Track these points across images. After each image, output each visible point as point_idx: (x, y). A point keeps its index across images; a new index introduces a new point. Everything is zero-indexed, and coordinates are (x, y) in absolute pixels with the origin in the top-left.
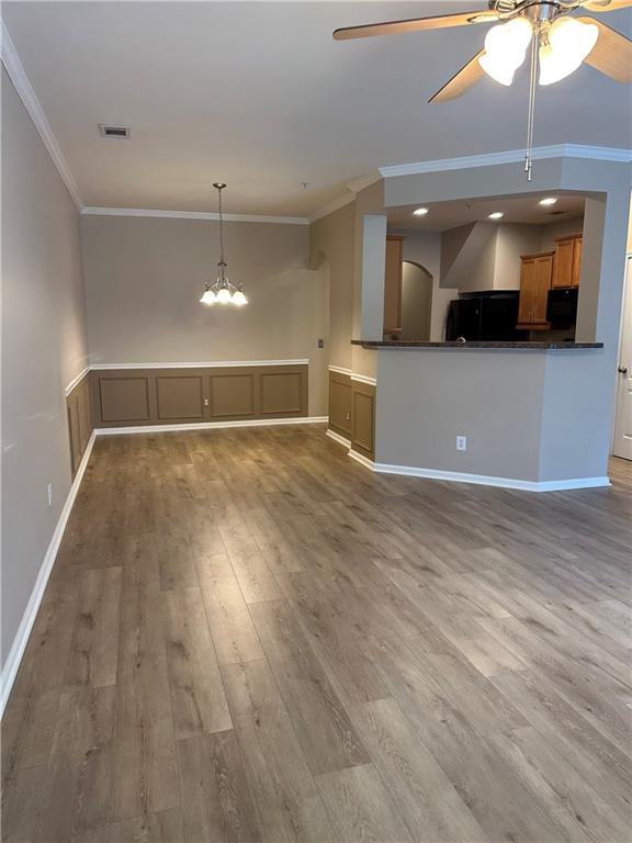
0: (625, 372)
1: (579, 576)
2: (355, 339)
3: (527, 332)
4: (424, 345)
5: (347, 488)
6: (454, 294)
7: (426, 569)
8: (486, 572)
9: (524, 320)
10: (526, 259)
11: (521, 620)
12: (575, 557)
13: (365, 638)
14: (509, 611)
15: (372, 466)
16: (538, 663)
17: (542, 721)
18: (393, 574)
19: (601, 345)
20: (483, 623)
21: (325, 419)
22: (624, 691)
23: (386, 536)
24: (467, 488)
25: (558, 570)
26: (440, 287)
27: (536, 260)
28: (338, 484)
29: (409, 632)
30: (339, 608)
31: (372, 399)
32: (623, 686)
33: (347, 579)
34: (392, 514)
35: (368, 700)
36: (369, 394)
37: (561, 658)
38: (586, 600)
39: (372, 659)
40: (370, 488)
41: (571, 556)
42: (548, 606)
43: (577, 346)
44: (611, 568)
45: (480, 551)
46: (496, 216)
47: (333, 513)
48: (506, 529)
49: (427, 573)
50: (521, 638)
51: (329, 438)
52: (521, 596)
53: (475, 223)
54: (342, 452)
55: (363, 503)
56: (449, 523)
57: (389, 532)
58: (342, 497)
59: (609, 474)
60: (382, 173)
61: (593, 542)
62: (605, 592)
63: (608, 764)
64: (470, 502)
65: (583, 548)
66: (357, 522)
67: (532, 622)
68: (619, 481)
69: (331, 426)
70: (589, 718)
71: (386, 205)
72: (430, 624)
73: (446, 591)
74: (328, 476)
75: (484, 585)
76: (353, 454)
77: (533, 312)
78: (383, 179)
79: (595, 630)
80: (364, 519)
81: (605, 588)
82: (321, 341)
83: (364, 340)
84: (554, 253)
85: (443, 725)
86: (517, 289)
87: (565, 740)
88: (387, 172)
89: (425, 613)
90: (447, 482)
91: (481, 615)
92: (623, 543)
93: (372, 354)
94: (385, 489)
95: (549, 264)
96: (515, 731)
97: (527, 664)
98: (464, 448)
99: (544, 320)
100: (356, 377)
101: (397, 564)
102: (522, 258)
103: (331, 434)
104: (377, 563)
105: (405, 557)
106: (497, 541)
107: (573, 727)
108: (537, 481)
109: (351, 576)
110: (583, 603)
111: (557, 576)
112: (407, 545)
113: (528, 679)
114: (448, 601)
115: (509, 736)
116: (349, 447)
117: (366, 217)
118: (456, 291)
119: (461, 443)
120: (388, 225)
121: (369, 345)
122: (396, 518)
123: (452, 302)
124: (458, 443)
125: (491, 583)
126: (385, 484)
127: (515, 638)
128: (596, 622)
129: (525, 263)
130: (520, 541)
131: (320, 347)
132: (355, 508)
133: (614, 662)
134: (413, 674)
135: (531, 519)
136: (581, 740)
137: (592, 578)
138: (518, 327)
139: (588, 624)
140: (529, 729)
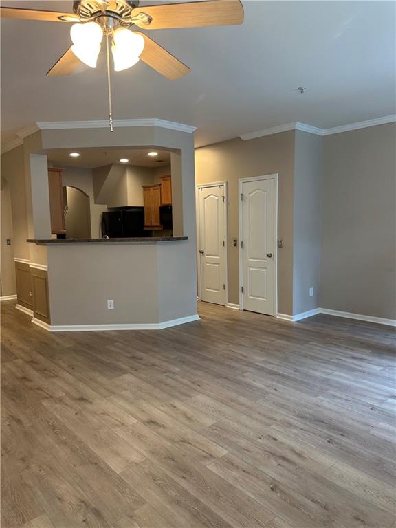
0: (203, 253)
1: (181, 383)
2: (30, 238)
3: (151, 231)
4: (88, 241)
5: (27, 348)
6: (104, 208)
7: (82, 399)
8: (124, 392)
9: (148, 224)
10: (145, 188)
11: (143, 422)
12: (179, 369)
13: (28, 467)
14: (137, 418)
15: (49, 328)
16: (153, 453)
17: (154, 497)
18: (56, 409)
19: (186, 238)
20: (119, 432)
21: (14, 297)
22: (205, 457)
23: (54, 380)
24: (115, 334)
25: (169, 381)
26: (95, 203)
27: (151, 189)
28: (21, 345)
29: (63, 453)
30: (9, 448)
31: (46, 280)
32: (204, 454)
33: (19, 422)
34: (60, 362)
35: (24, 522)
36: (43, 277)
37: (168, 444)
38: (184, 398)
39: (32, 484)
40: (47, 345)
41: (177, 369)
42: (161, 408)
43: (174, 239)
44: (199, 373)
45: (121, 378)
46: (124, 161)
47: (14, 369)
48: (138, 359)
49: (83, 402)
50: (143, 436)
51: (18, 310)
52: (145, 405)
53: (112, 164)
54: (27, 319)
55: (40, 358)
56: (101, 362)
57: (57, 376)
58: (22, 355)
59: (198, 312)
60: (39, 126)
61: (189, 357)
62: (195, 389)
63: (195, 516)
64: (116, 344)
65: (184, 362)
66: (33, 373)
67: (152, 422)
68: (204, 316)
69: (19, 302)
70: (184, 484)
71: (44, 148)
72: (81, 442)
73: (94, 413)
74: (14, 341)
75: (121, 403)
76: (35, 321)
77: (152, 220)
78: (40, 130)
79: (189, 419)
80: (37, 370)
81: (195, 387)
82: (8, 240)
83: (37, 239)
84: (160, 185)
85: (84, 524)
86: (142, 206)
87: (168, 507)
88: (42, 126)
89: (77, 434)
90: (103, 332)
91: (117, 426)
92: (206, 355)
93: (43, 249)
94: (57, 344)
95: (158, 191)
96: (136, 512)
97: (146, 455)
98: (113, 308)
99: (159, 224)
100: (33, 265)
101: (60, 400)
102: (144, 187)
103: (20, 308)
104: (45, 403)
105: (67, 393)
106: (132, 368)
107: (174, 494)
108: (158, 323)
109: (22, 418)
110: (182, 401)
111: (167, 385)
112: (70, 384)
113: (146, 466)
114: (95, 420)
115: (131, 517)
116: (33, 315)
117: (31, 155)
118: (106, 206)
119: (111, 304)
120: (48, 161)
121: (40, 242)
122: (63, 365)
123: (103, 213)
124: (109, 305)
125: (126, 399)
126: (58, 340)
127: (139, 437)
128: (190, 412)
129: (145, 190)
130: (146, 365)
131: (9, 244)
132: (32, 362)
133: (200, 438)
134: (63, 488)
135: (155, 349)
136: (178, 503)
137: (189, 383)
138: (145, 229)
139: (185, 415)
140: (145, 507)
